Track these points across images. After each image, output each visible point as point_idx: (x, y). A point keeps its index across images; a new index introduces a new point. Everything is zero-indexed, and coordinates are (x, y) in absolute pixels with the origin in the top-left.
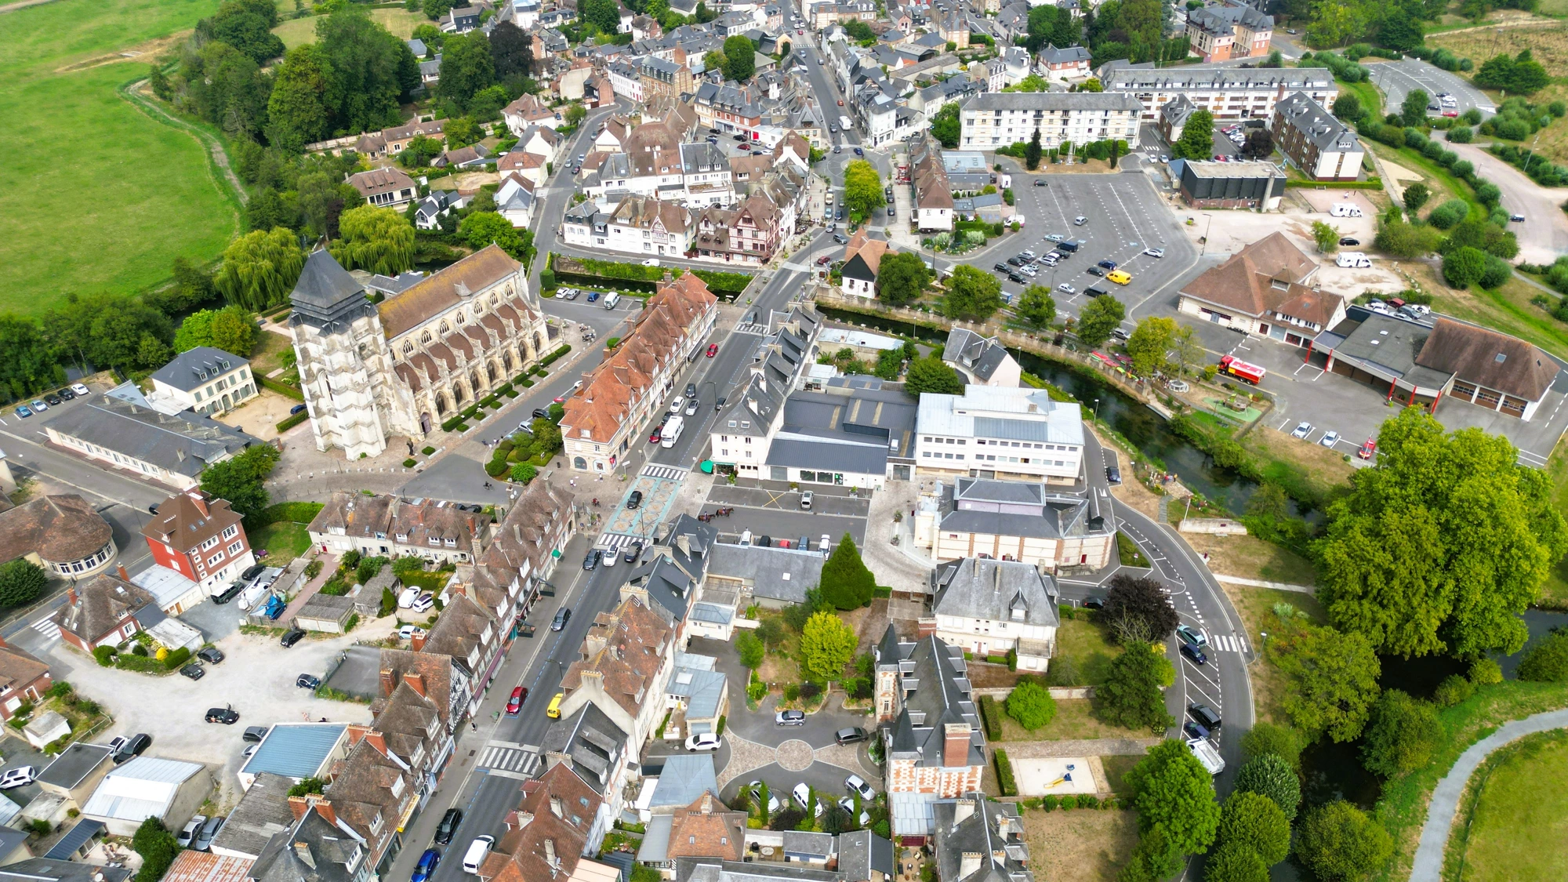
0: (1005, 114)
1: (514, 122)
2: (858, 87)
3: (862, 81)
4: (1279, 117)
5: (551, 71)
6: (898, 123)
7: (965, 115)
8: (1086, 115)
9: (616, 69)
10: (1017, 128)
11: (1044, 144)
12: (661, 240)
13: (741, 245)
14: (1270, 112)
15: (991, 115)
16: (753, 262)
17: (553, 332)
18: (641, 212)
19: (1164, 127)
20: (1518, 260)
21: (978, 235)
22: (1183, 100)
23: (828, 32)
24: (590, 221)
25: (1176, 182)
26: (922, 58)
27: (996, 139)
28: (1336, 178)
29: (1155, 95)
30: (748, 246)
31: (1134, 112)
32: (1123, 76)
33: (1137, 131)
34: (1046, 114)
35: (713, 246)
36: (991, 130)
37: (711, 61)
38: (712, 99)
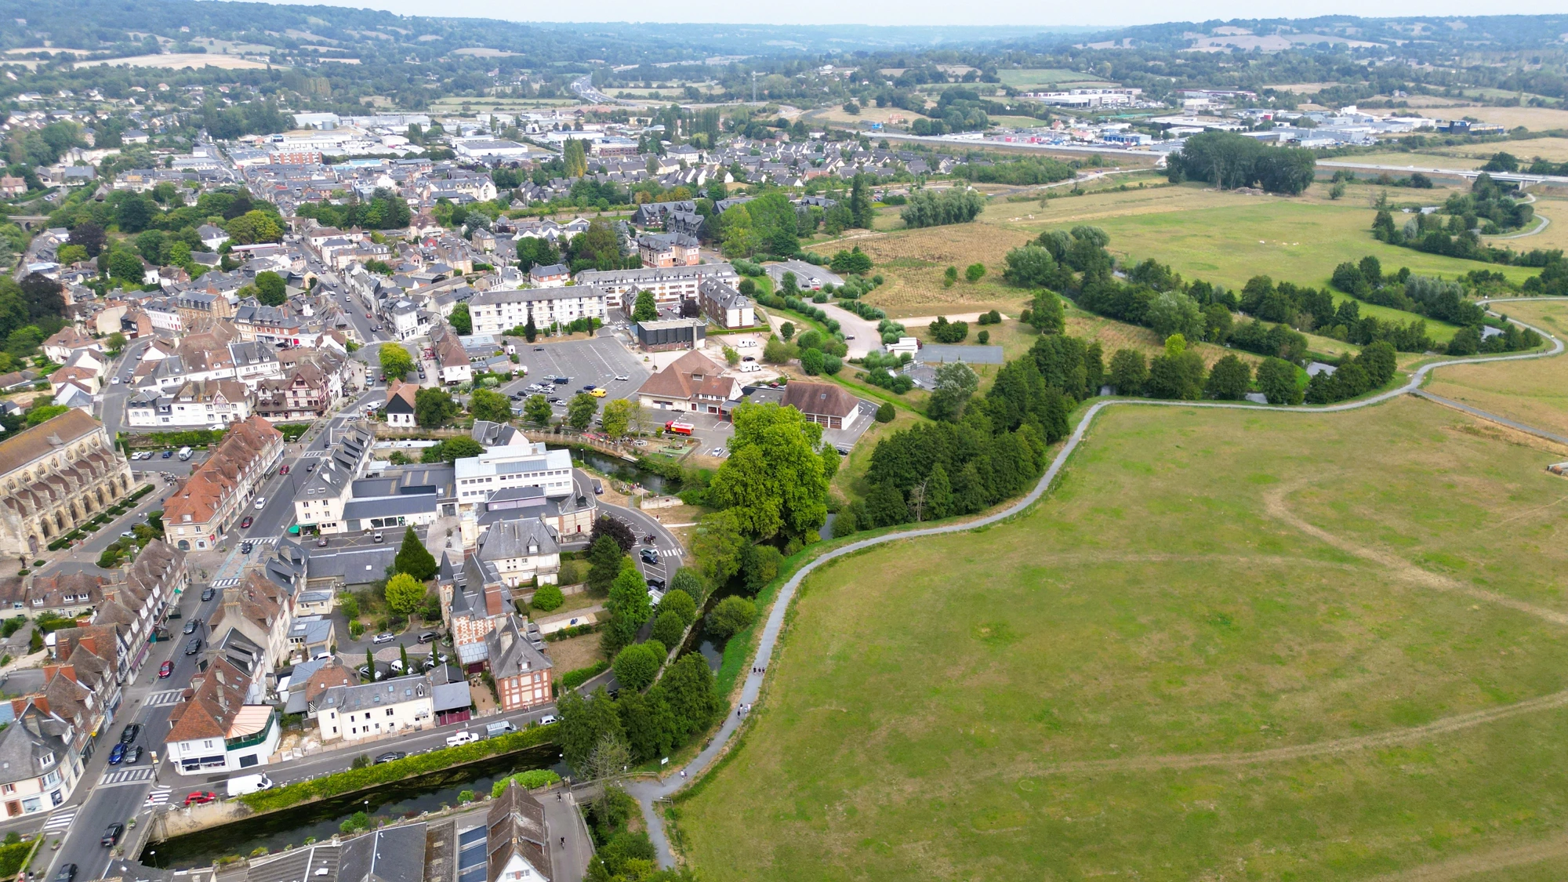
0: (504, 306)
1: (54, 352)
2: (382, 301)
3: (384, 296)
4: (702, 294)
5: (84, 314)
6: (420, 321)
7: (473, 310)
8: (566, 302)
9: (151, 307)
10: (516, 315)
11: (538, 326)
12: (224, 411)
13: (297, 403)
14: (696, 294)
15: (493, 308)
16: (309, 416)
17: (137, 477)
18: (201, 393)
19: (625, 308)
20: (848, 358)
21: (494, 380)
22: (634, 288)
23: (349, 268)
24: (154, 404)
25: (636, 339)
26: (434, 281)
27: (500, 326)
28: (741, 327)
29: (617, 289)
30: (303, 403)
31: (600, 297)
32: (590, 278)
33: (605, 311)
34: (536, 304)
35: (272, 408)
36: (497, 320)
37: (244, 294)
38: (251, 318)
